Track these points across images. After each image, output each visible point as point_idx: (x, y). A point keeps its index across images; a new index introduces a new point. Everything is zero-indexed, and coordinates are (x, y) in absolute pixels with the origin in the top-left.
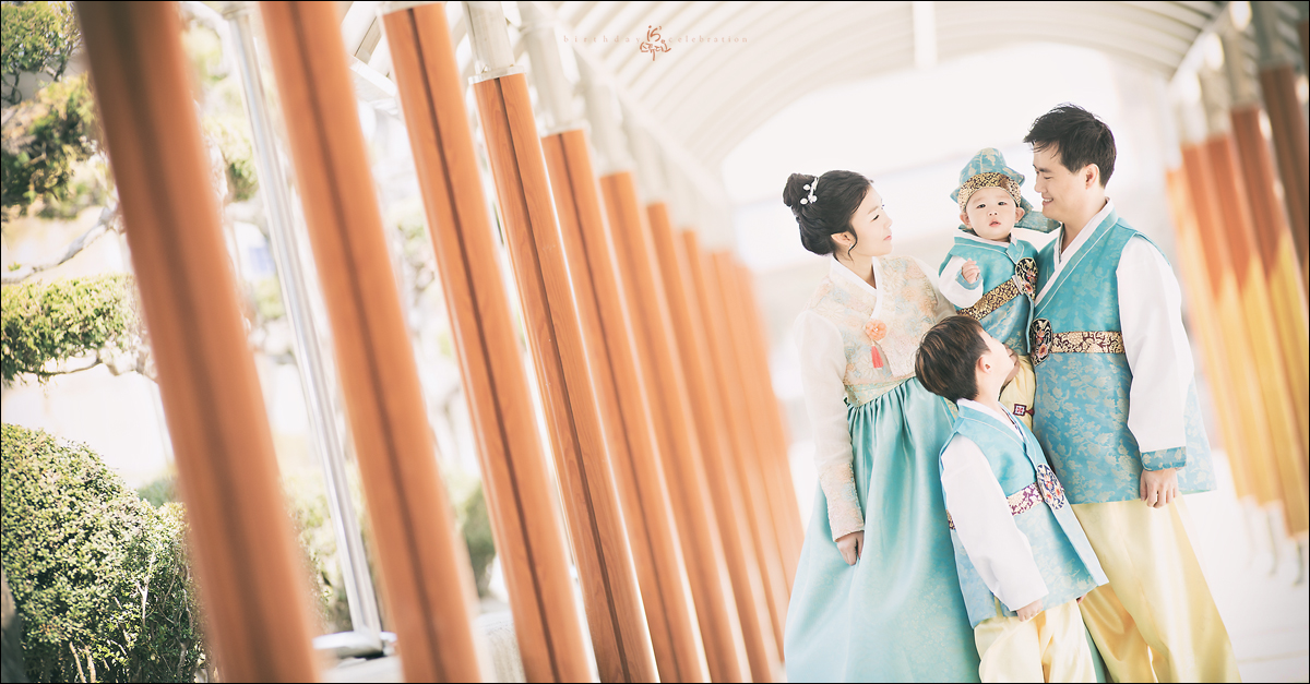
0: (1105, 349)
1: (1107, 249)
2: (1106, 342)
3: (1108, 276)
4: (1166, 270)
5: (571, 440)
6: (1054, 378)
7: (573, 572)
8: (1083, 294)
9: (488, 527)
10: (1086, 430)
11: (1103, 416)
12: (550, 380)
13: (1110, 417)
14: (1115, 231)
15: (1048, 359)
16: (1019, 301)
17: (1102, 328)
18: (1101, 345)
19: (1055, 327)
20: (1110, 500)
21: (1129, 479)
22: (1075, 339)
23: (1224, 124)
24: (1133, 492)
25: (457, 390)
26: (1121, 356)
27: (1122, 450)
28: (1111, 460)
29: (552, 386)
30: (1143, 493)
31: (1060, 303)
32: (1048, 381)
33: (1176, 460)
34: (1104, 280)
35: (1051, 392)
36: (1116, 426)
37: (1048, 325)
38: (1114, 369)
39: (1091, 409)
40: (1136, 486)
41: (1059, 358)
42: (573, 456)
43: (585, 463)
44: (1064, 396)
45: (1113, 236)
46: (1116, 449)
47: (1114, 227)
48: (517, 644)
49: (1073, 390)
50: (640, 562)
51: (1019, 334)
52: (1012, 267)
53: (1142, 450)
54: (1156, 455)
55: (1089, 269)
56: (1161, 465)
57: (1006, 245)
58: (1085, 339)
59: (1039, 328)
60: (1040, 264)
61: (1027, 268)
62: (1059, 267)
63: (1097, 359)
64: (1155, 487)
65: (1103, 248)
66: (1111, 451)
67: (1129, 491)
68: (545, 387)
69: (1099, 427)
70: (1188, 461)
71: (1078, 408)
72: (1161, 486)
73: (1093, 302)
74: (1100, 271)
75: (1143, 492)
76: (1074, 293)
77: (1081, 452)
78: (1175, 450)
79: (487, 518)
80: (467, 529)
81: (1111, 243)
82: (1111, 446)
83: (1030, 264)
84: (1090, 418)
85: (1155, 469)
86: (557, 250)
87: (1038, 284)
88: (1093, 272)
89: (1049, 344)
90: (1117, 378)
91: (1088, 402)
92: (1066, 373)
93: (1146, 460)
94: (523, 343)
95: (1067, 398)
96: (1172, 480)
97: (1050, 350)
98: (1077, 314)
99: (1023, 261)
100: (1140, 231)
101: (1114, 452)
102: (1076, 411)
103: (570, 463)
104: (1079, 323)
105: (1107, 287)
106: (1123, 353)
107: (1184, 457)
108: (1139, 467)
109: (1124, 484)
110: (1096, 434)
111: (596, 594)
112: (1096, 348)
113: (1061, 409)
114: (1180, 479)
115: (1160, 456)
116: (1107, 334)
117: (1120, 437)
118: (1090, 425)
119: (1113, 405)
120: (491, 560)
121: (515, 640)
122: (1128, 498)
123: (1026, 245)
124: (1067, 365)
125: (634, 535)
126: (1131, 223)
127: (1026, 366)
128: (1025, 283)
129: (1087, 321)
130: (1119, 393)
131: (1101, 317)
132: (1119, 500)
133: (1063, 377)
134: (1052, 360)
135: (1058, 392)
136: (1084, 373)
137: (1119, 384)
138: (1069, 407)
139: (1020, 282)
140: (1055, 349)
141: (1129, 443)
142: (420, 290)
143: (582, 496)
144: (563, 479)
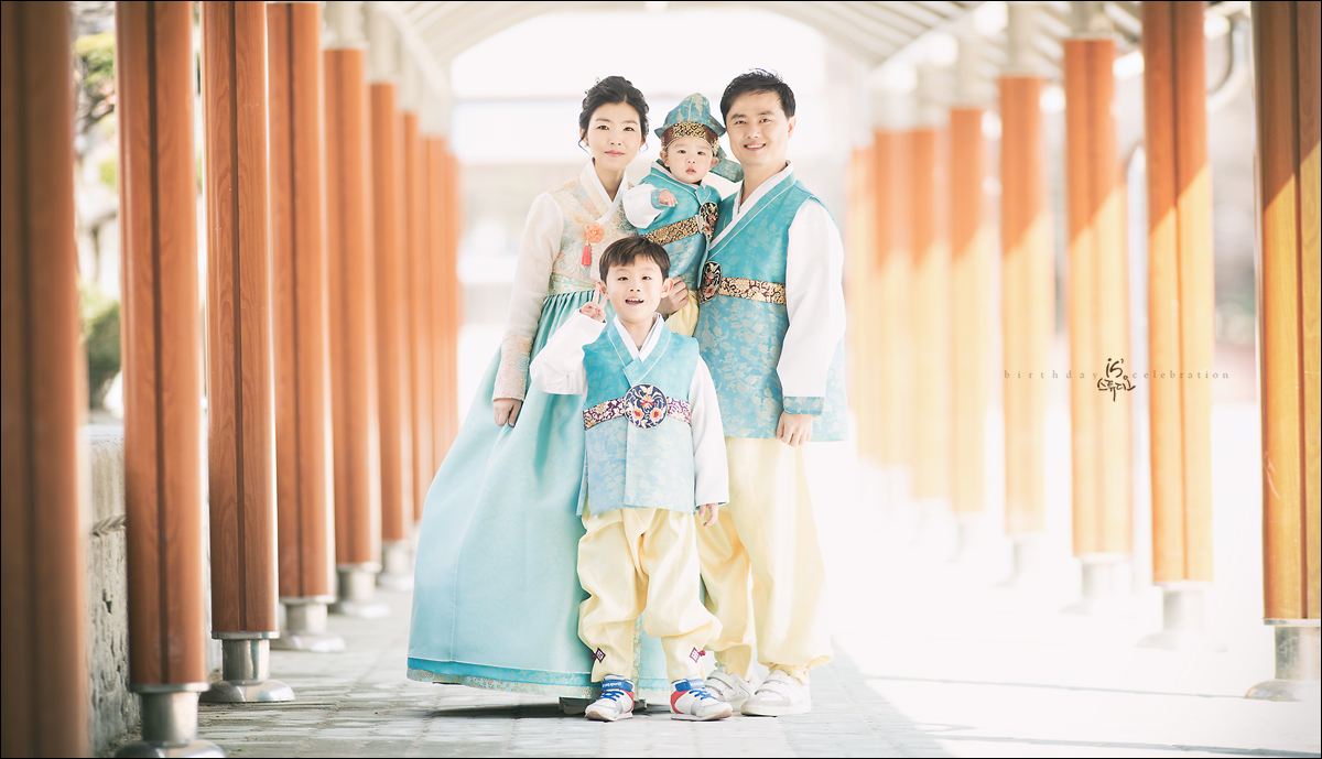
0: (768, 298)
1: (783, 206)
2: (770, 292)
3: (781, 232)
4: (833, 232)
5: (232, 283)
6: (716, 318)
7: (204, 402)
8: (756, 245)
9: (117, 347)
10: (738, 369)
11: (756, 359)
12: (222, 224)
13: (761, 361)
14: (792, 192)
15: (714, 299)
16: (696, 239)
17: (768, 278)
18: (765, 294)
19: (725, 272)
20: (749, 436)
21: (770, 419)
22: (742, 285)
23: (937, 118)
24: (771, 432)
25: (112, 216)
26: (782, 308)
27: (768, 393)
28: (757, 400)
29: (222, 232)
30: (779, 432)
31: (733, 251)
32: (710, 319)
33: (813, 407)
34: (777, 236)
35: (711, 329)
36: (766, 370)
37: (718, 268)
38: (773, 318)
39: (746, 351)
40: (775, 426)
41: (724, 301)
42: (230, 298)
43: (242, 307)
44: (723, 335)
45: (790, 196)
46: (762, 391)
47: (791, 188)
48: (122, 458)
49: (732, 331)
50: (281, 405)
51: (693, 270)
52: (697, 207)
53: (785, 394)
54: (796, 401)
55: (764, 223)
56: (799, 410)
57: (696, 187)
58: (751, 287)
59: (709, 270)
60: (722, 209)
61: (710, 212)
62: (737, 217)
63: (759, 307)
64: (792, 431)
65: (780, 206)
66: (758, 392)
67: (768, 431)
68: (214, 231)
69: (750, 369)
70: (824, 410)
71: (734, 349)
72: (797, 430)
73: (763, 254)
74: (773, 226)
75: (779, 430)
76: (747, 244)
77: (730, 388)
78: (814, 398)
79: (117, 337)
80: (92, 343)
81: (787, 202)
82: (758, 388)
83: (713, 209)
84: (743, 359)
85: (794, 413)
86: (260, 109)
87: (716, 228)
88: (767, 227)
89: (717, 286)
90: (774, 327)
91: (745, 344)
92: (728, 315)
93: (787, 403)
94: (200, 186)
95: (726, 337)
96: (808, 425)
97: (717, 292)
98: (747, 262)
99: (708, 204)
100: (816, 195)
101: (760, 394)
102: (731, 351)
103: (225, 305)
104: (748, 272)
105: (779, 242)
106: (784, 304)
107: (821, 407)
108: (780, 410)
109: (764, 424)
110: (747, 375)
111: (225, 427)
112: (759, 297)
113: (718, 347)
114: (815, 426)
115: (800, 402)
116: (772, 285)
117: (768, 381)
118: (743, 366)
119: (766, 351)
120: (113, 377)
121: (122, 454)
122: (766, 436)
123: (713, 191)
124: (731, 308)
125: (281, 380)
126: (809, 186)
127: (694, 301)
128: (705, 223)
129: (756, 270)
130: (774, 340)
131: (770, 269)
132: (757, 437)
133: (725, 318)
134: (717, 301)
135: (718, 331)
136: (745, 317)
137: (775, 333)
138: (727, 346)
139: (701, 222)
140: (722, 291)
141: (775, 388)
142: (92, 120)
143: (231, 336)
144: (213, 317)
